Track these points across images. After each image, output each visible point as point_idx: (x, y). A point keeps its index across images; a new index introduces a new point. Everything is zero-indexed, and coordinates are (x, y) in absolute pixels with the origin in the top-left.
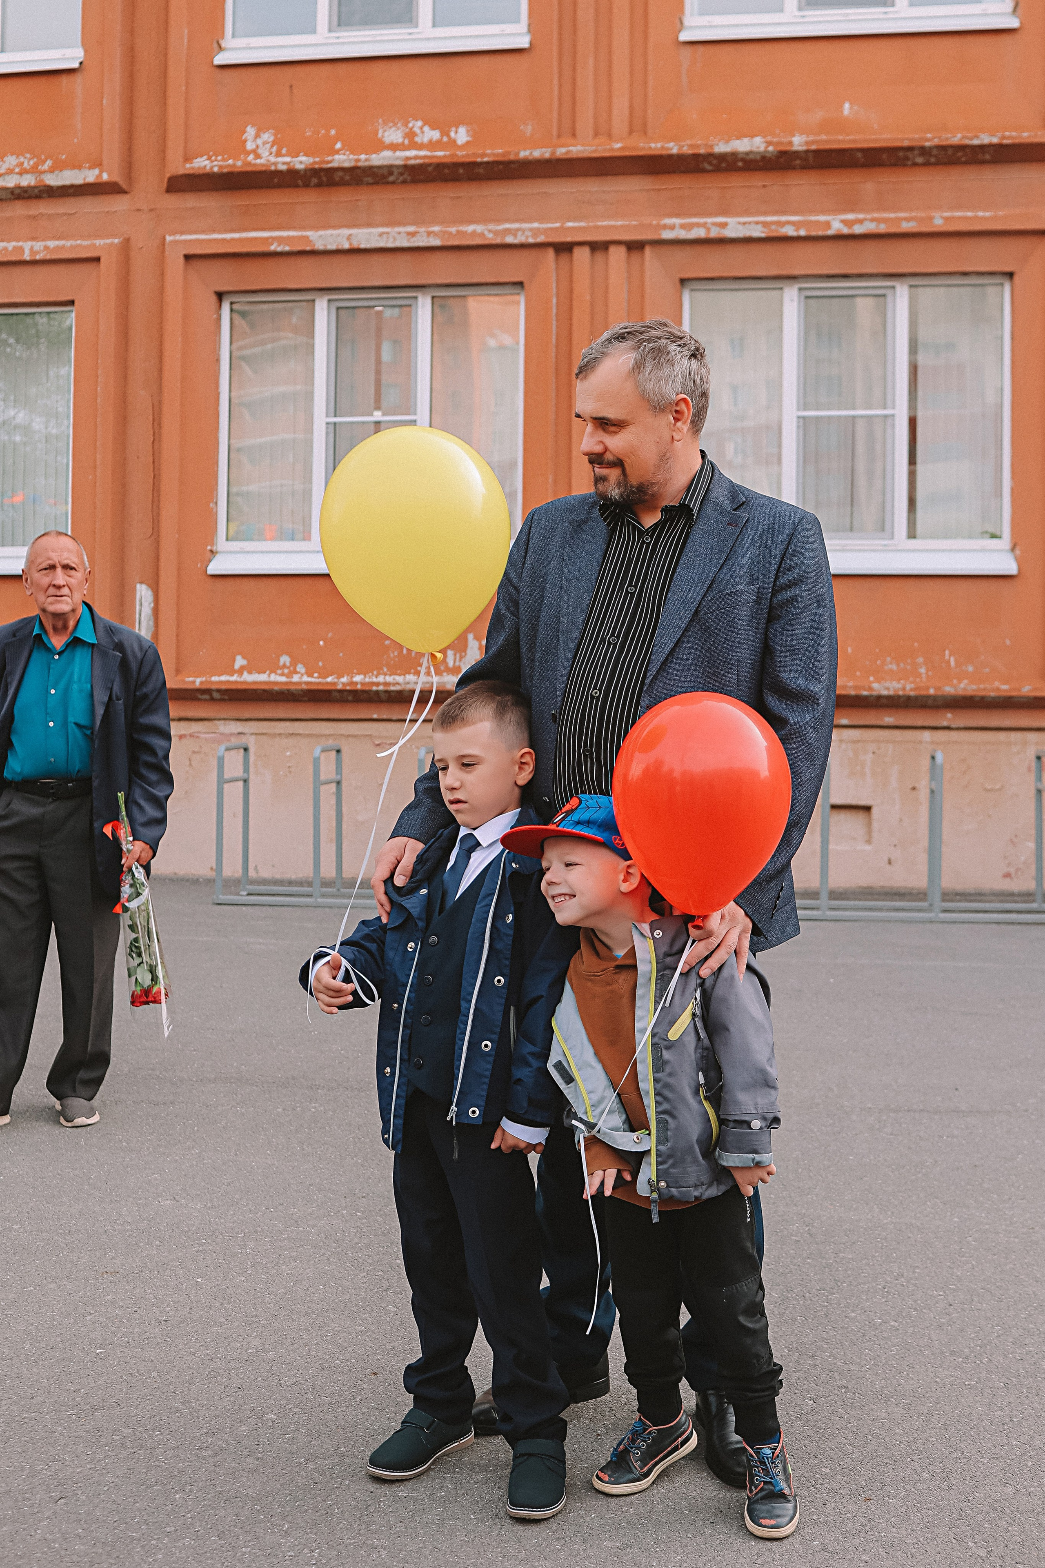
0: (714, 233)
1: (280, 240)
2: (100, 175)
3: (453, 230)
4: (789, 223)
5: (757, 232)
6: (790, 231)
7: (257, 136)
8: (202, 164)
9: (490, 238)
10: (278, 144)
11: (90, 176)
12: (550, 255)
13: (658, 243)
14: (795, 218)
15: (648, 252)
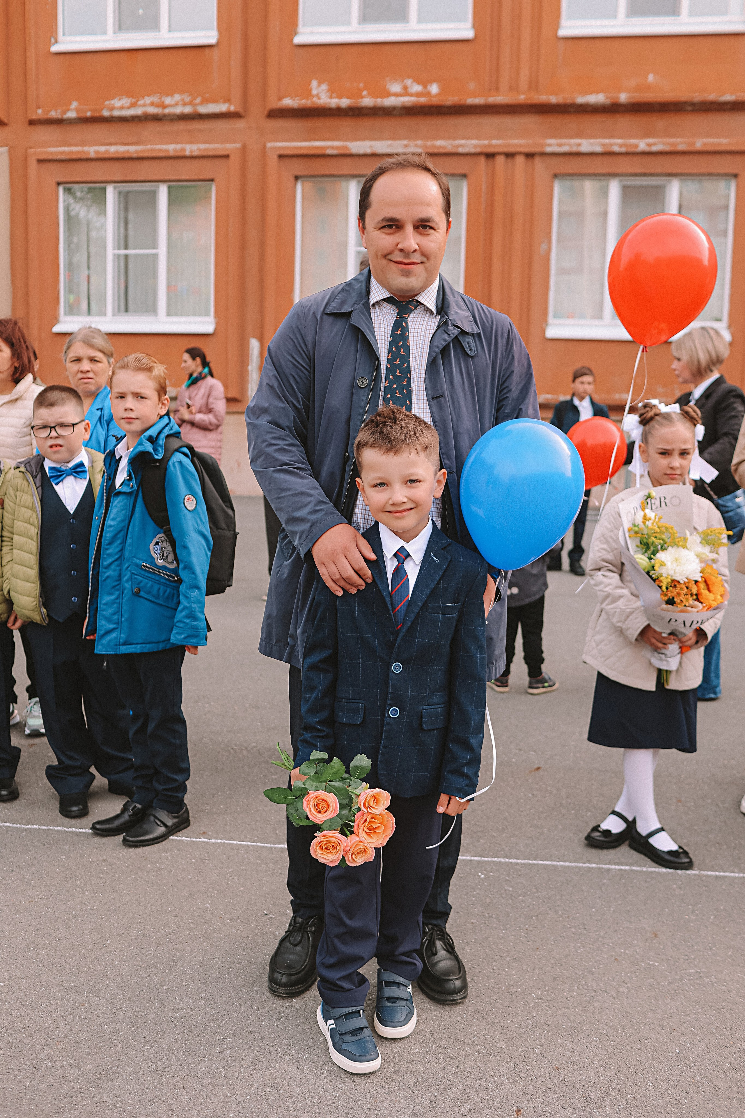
0: (574, 149)
1: (333, 148)
2: (229, 108)
3: (429, 143)
4: (616, 144)
5: (598, 149)
6: (616, 149)
7: (319, 86)
8: (288, 102)
9: (450, 149)
10: (331, 91)
11: (223, 108)
12: (482, 159)
13: (543, 154)
14: (620, 141)
15: (537, 159)
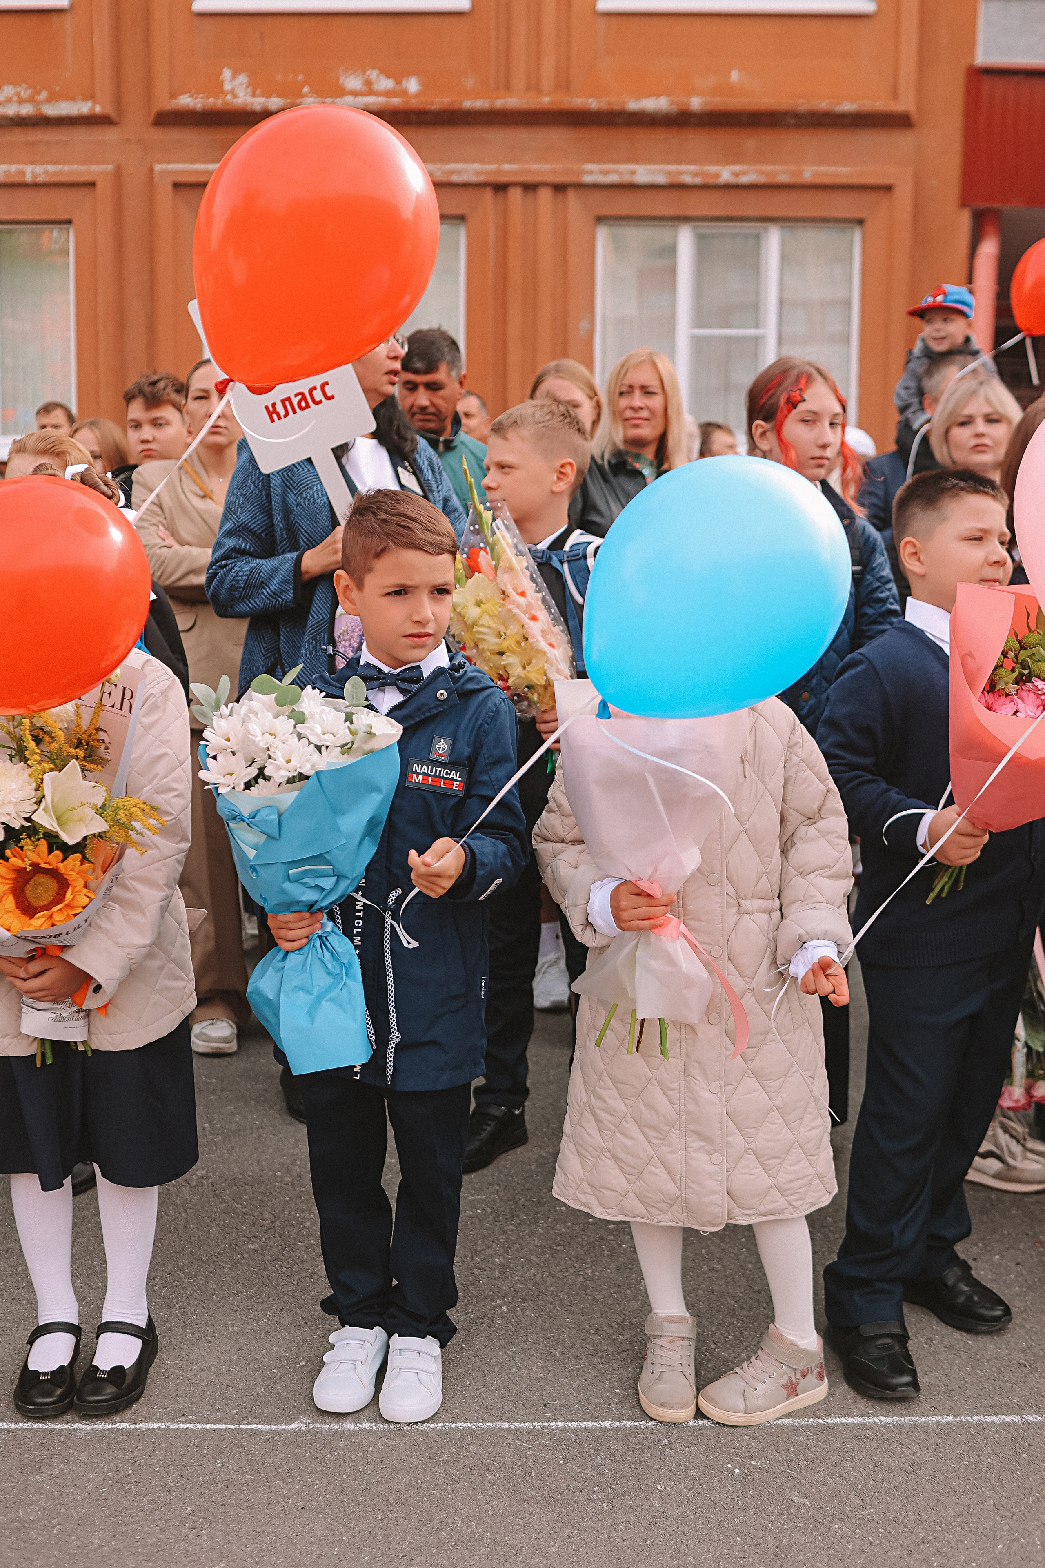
0: (626, 179)
2: (93, 108)
4: (687, 172)
5: (661, 179)
6: (688, 179)
7: (234, 77)
8: (186, 101)
9: (439, 177)
10: (254, 86)
11: (84, 108)
12: (488, 193)
13: (580, 186)
14: (692, 168)
15: (571, 194)
